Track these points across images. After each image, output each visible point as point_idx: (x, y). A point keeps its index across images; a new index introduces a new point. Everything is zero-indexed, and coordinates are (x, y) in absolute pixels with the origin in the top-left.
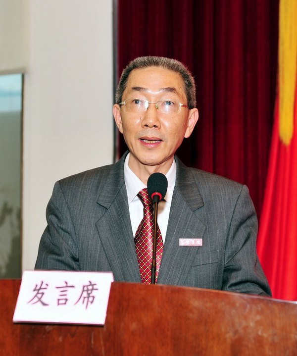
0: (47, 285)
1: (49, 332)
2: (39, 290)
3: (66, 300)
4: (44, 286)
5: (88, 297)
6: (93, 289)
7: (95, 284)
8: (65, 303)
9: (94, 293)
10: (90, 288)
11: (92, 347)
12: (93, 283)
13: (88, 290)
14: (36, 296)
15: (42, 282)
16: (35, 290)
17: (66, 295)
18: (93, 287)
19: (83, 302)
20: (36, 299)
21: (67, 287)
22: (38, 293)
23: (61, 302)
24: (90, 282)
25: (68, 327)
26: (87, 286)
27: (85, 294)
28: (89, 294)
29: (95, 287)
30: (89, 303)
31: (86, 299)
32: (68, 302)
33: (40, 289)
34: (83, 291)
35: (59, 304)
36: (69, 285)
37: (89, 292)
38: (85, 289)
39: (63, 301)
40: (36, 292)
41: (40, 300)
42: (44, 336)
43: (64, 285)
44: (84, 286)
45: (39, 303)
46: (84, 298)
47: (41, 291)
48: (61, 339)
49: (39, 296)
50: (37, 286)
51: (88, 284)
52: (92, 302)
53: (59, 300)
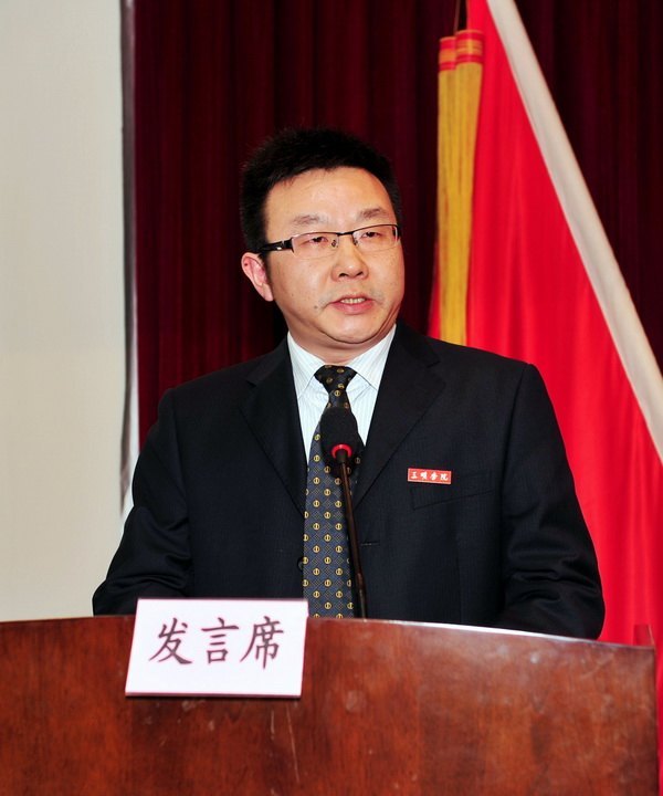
0: (185, 625)
1: (189, 713)
2: (169, 635)
3: (225, 652)
4: (179, 627)
5: (266, 647)
6: (273, 631)
7: (278, 622)
8: (223, 659)
9: (276, 638)
10: (268, 629)
11: (273, 738)
12: (272, 620)
13: (264, 633)
14: (165, 646)
15: (175, 621)
16: (161, 635)
17: (222, 643)
18: (273, 628)
19: (257, 656)
20: (166, 652)
21: (223, 628)
22: (168, 641)
23: (214, 656)
24: (267, 618)
25: (225, 703)
26: (262, 626)
27: (259, 641)
28: (266, 641)
29: (277, 627)
30: (269, 657)
31: (262, 651)
32: (227, 657)
33: (173, 632)
34: (255, 635)
35: (210, 660)
36: (226, 624)
37: (267, 636)
38: (259, 631)
39: (219, 655)
40: (165, 639)
41: (173, 653)
42: (179, 721)
43: (219, 625)
44: (256, 627)
45: (173, 659)
46: (258, 648)
47: (174, 637)
48: (211, 725)
49: (172, 645)
50: (165, 627)
51: (265, 622)
52: (273, 656)
53: (210, 653)
